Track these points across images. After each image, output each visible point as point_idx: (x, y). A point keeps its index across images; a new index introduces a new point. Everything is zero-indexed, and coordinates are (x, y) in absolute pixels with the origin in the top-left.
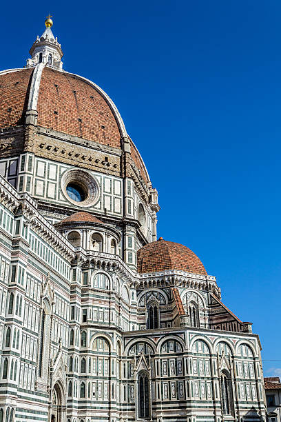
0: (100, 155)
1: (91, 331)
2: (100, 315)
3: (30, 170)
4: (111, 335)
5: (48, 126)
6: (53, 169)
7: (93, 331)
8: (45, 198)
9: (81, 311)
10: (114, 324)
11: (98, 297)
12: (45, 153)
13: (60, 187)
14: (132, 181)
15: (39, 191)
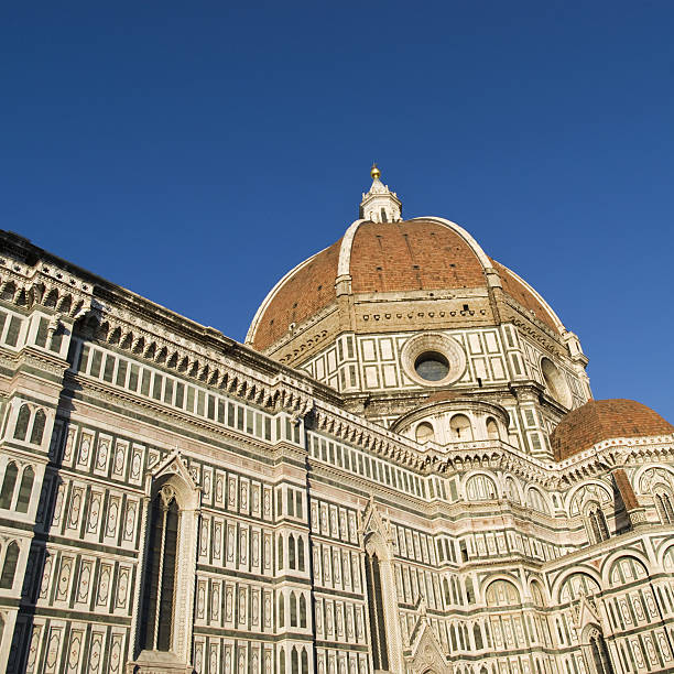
0: (455, 306)
1: (479, 574)
2: (491, 545)
3: (351, 355)
4: (515, 573)
5: (369, 289)
6: (386, 345)
7: (481, 574)
8: (382, 389)
9: (457, 544)
10: (517, 554)
11: (481, 514)
12: (373, 325)
14: (511, 326)
15: (372, 381)
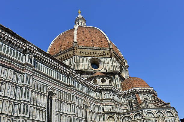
0: (101, 51)
2: (109, 108)
3: (77, 61)
4: (114, 115)
5: (81, 45)
6: (85, 59)
7: (107, 115)
8: (84, 70)
9: (102, 108)
10: (115, 111)
11: (107, 102)
12: (82, 54)
13: (88, 65)
14: (114, 58)
15: (81, 68)
